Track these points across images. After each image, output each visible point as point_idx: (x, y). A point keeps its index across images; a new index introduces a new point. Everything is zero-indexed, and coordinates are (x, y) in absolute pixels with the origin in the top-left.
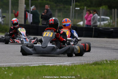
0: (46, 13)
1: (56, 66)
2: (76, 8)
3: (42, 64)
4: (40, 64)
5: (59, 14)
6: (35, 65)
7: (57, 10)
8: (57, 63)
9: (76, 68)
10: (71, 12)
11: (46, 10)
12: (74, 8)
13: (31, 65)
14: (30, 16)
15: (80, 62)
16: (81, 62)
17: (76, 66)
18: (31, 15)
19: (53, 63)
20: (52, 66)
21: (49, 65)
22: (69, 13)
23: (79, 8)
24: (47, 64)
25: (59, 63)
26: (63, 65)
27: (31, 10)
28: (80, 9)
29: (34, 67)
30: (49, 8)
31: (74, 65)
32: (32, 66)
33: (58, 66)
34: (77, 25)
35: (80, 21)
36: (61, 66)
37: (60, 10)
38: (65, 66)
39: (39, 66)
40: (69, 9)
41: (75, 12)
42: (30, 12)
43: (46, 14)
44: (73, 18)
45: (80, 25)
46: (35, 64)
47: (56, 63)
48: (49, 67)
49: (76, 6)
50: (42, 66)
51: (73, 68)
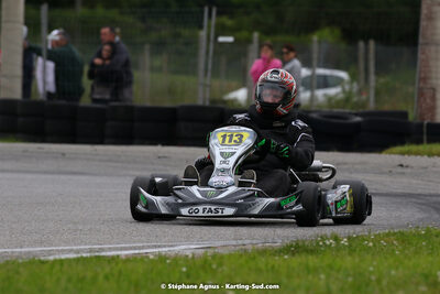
0: (110, 58)
1: (143, 259)
2: (221, 39)
3: (91, 251)
4: (83, 251)
5: (157, 62)
6: (63, 257)
7: (147, 47)
8: (149, 247)
9: (220, 264)
10: (202, 52)
12: (212, 38)
13: (50, 255)
14: (45, 68)
15: (234, 243)
16: (240, 242)
17: (222, 257)
18: (51, 65)
19: (134, 248)
20: (128, 260)
21: (118, 256)
22: (195, 55)
23: (230, 39)
24: (110, 249)
25: (155, 247)
26: (172, 254)
27: (50, 47)
28: (236, 40)
29: (61, 261)
30: (117, 39)
31: (214, 256)
32: (51, 258)
33: (151, 257)
34: (225, 102)
35: (237, 88)
36: (162, 258)
37: (159, 47)
38: (177, 260)
39: (78, 260)
40: (192, 43)
41: (215, 53)
42: (44, 53)
43: (108, 62)
44: (209, 74)
45: (235, 100)
46: (63, 251)
47: (143, 248)
48: (117, 264)
49: (222, 30)
50: (91, 258)
51: (210, 265)
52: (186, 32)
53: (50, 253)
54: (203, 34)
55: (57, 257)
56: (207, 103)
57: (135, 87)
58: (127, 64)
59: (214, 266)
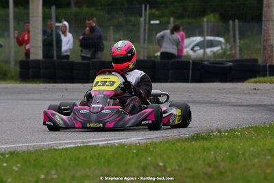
1: (112, 146)
2: (152, 22)
3: (83, 143)
4: (78, 143)
6: (67, 147)
7: (111, 28)
8: (115, 139)
9: (155, 148)
10: (142, 30)
11: (88, 29)
12: (147, 21)
17: (156, 144)
19: (107, 140)
20: (104, 147)
21: (98, 145)
22: (138, 31)
23: (157, 22)
24: (94, 141)
25: (119, 139)
26: (128, 143)
28: (160, 23)
29: (66, 149)
30: (94, 25)
31: (151, 143)
32: (61, 147)
33: (117, 145)
34: (156, 57)
36: (122, 146)
37: (118, 27)
38: (131, 146)
39: (75, 148)
40: (137, 25)
41: (149, 30)
44: (146, 42)
46: (67, 143)
47: (112, 140)
48: (97, 149)
49: (153, 17)
50: (83, 147)
51: (149, 148)
52: (133, 19)
53: (60, 144)
54: (142, 19)
55: (64, 147)
56: (146, 58)
57: (105, 51)
58: (100, 37)
59: (151, 149)
